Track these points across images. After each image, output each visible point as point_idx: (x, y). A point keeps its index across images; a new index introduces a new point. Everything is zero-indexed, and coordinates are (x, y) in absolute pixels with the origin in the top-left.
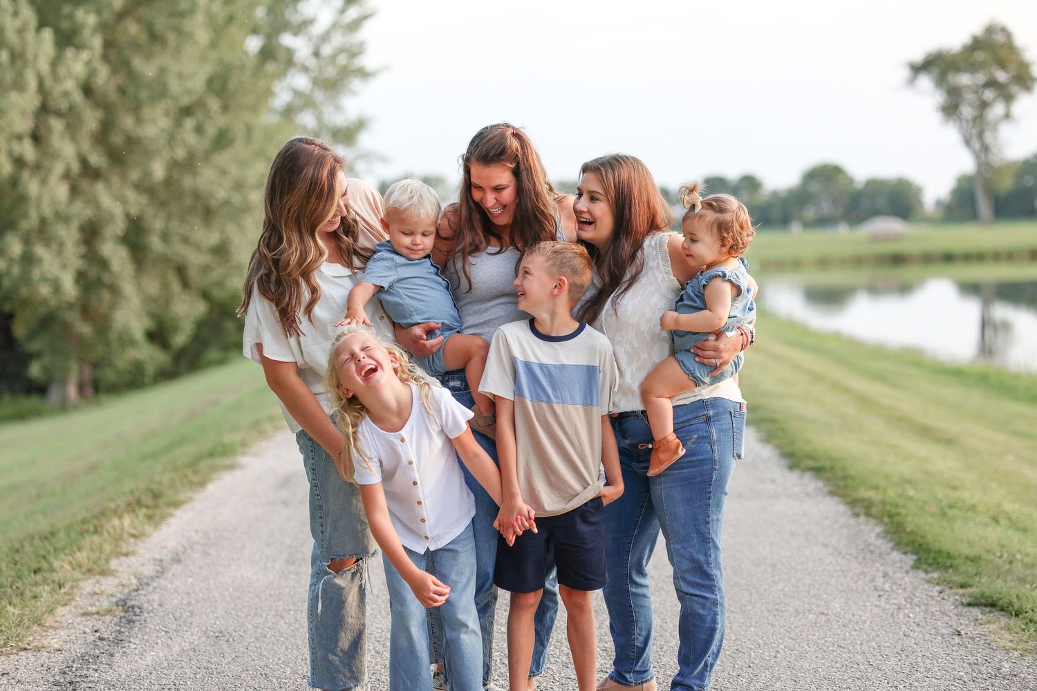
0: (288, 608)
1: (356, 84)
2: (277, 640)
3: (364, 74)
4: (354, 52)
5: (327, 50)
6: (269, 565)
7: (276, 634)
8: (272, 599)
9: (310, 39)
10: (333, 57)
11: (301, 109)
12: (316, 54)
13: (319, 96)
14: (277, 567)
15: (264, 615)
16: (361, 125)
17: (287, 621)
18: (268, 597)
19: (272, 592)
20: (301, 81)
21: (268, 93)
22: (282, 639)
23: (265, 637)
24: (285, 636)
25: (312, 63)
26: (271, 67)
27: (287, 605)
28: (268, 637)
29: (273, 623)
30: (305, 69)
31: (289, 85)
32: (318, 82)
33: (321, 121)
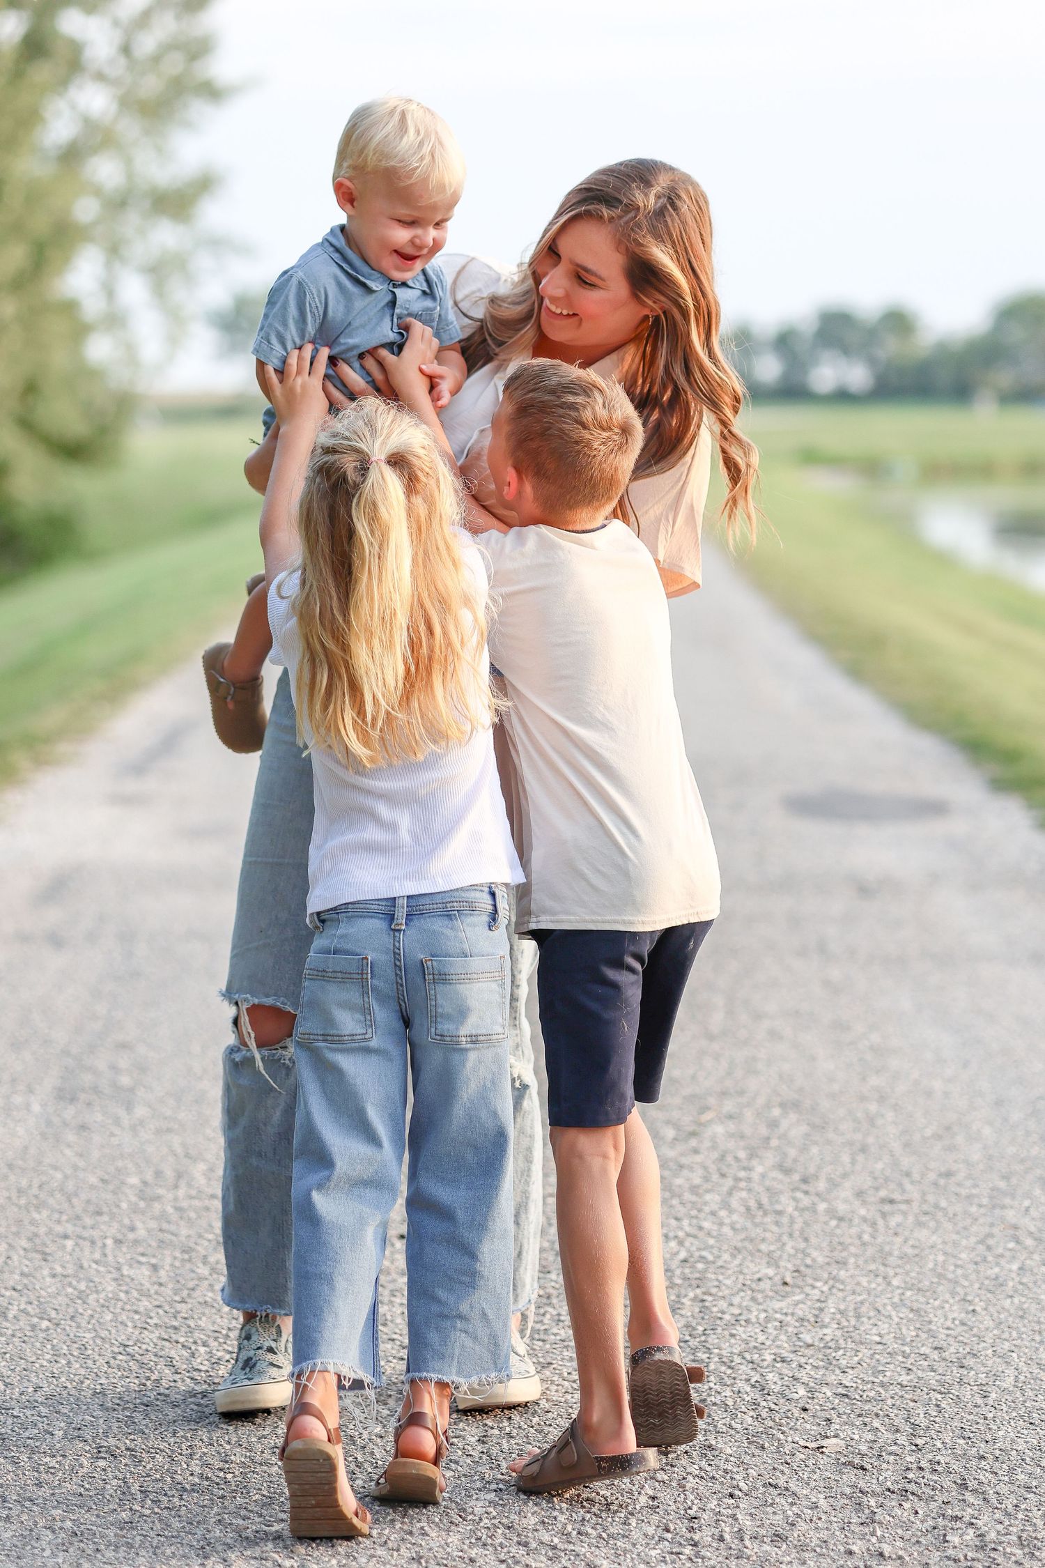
0: (59, 1229)
1: (198, 109)
2: (33, 1327)
3: (212, 92)
4: (198, 49)
5: (147, 43)
6: (18, 1100)
7: (29, 1308)
8: (23, 1201)
9: (116, 23)
10: (156, 59)
11: (95, 150)
12: (126, 50)
13: (130, 128)
14: (36, 1108)
16: (204, 185)
17: (59, 1270)
18: (14, 1195)
19: (24, 1183)
21: (31, 119)
22: (45, 1324)
24: (53, 1314)
25: (119, 68)
26: (41, 72)
27: (59, 1222)
28: (10, 1316)
29: (22, 1274)
30: (100, 77)
31: (73, 107)
32: (129, 103)
33: (130, 175)
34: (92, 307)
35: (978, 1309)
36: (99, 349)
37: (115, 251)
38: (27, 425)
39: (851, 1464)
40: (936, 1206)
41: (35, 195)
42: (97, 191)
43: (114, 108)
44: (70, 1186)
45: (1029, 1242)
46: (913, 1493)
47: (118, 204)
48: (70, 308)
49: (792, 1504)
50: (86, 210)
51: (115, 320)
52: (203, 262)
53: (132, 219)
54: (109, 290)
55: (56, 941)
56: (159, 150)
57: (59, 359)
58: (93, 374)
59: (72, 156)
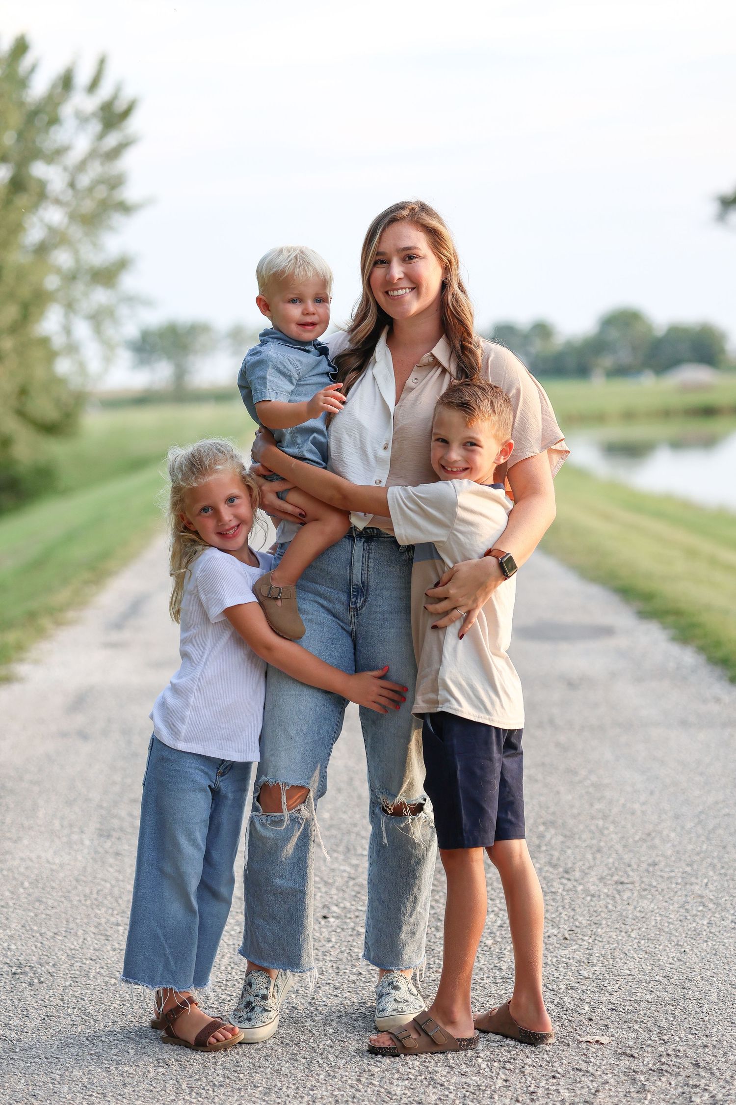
0: (113, 919)
1: (117, 219)
2: (106, 983)
3: (125, 208)
4: (115, 183)
5: (84, 181)
6: (75, 837)
7: (102, 971)
8: (88, 903)
9: (65, 169)
10: (90, 189)
11: (56, 246)
12: (72, 185)
13: (76, 232)
14: (87, 842)
15: (80, 932)
16: (122, 264)
18: (83, 899)
19: (87, 891)
20: (54, 216)
21: (18, 228)
22: (113, 981)
23: (87, 976)
25: (68, 196)
26: (22, 200)
27: (112, 915)
28: (91, 976)
29: (95, 949)
30: (57, 202)
31: (42, 220)
32: (75, 217)
33: (77, 260)
34: (58, 341)
35: (687, 950)
36: (63, 366)
37: (70, 307)
38: (21, 414)
39: (625, 1053)
40: (650, 885)
41: (21, 274)
42: (58, 271)
43: (66, 220)
44: (116, 891)
45: (711, 906)
46: (666, 1071)
47: (71, 277)
48: (45, 342)
49: (592, 1081)
50: (52, 282)
51: (72, 349)
52: (123, 311)
53: (79, 288)
54: (67, 330)
55: (84, 736)
56: (94, 245)
57: (39, 372)
58: (60, 381)
59: (42, 250)
